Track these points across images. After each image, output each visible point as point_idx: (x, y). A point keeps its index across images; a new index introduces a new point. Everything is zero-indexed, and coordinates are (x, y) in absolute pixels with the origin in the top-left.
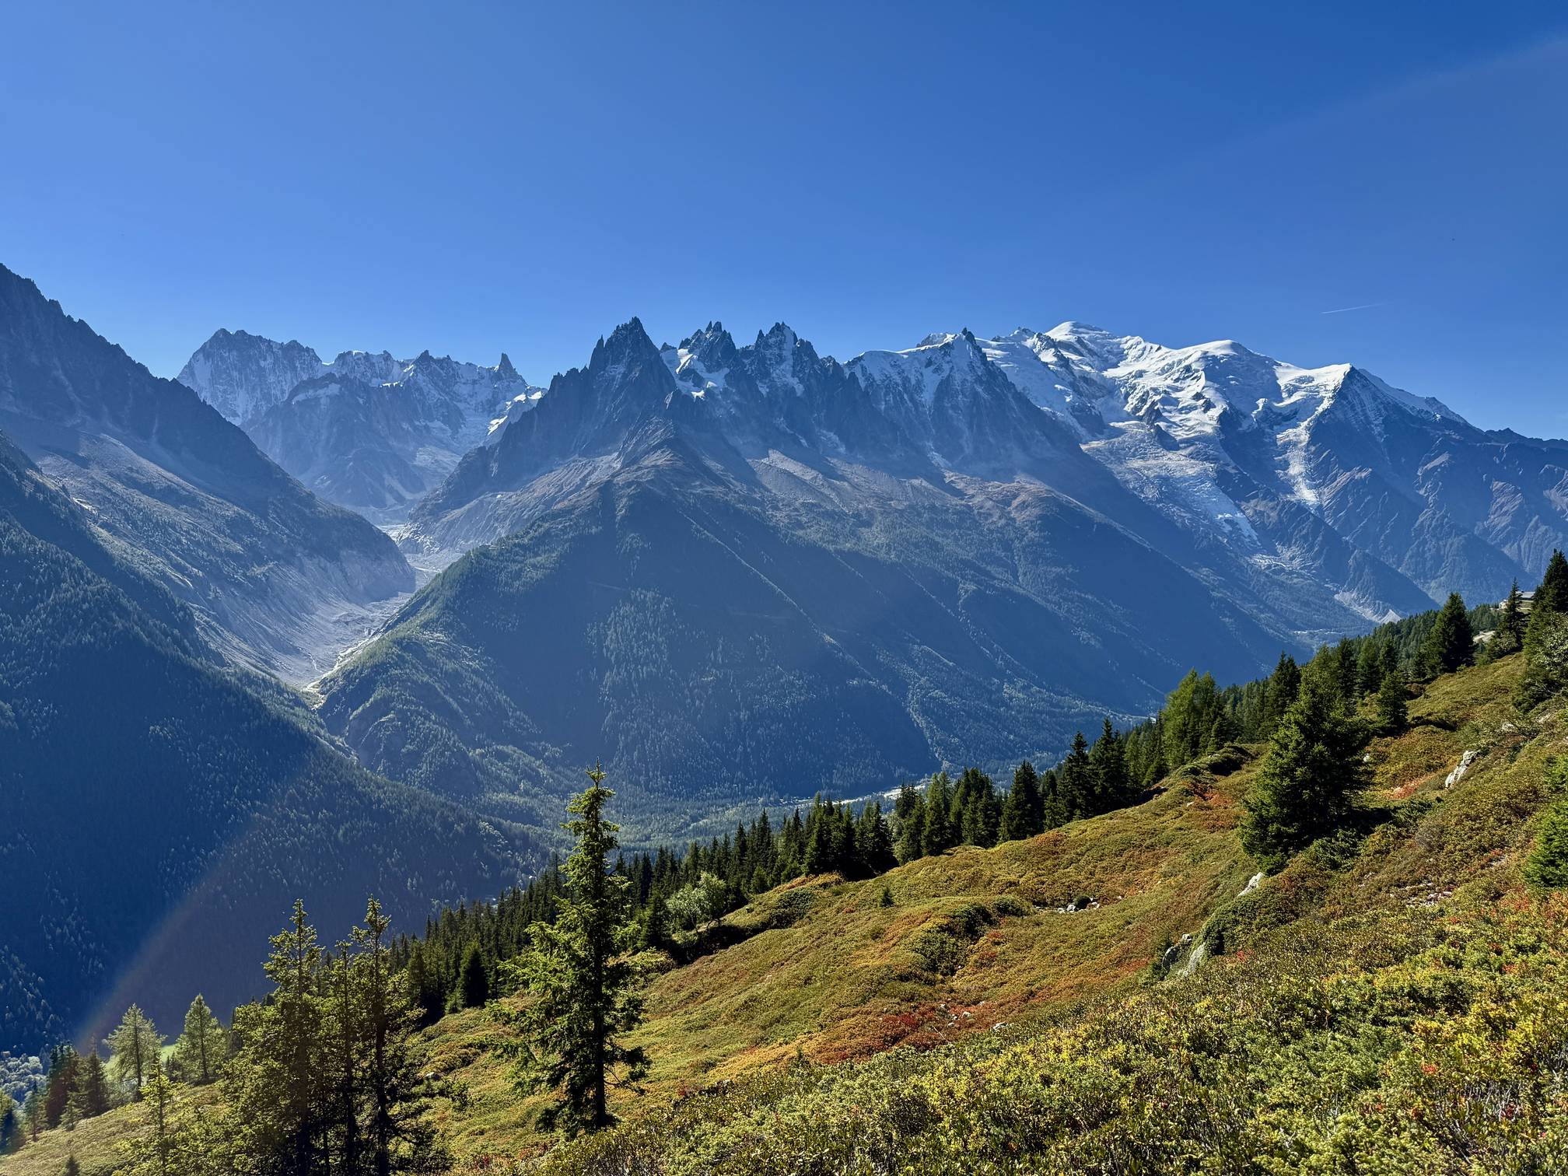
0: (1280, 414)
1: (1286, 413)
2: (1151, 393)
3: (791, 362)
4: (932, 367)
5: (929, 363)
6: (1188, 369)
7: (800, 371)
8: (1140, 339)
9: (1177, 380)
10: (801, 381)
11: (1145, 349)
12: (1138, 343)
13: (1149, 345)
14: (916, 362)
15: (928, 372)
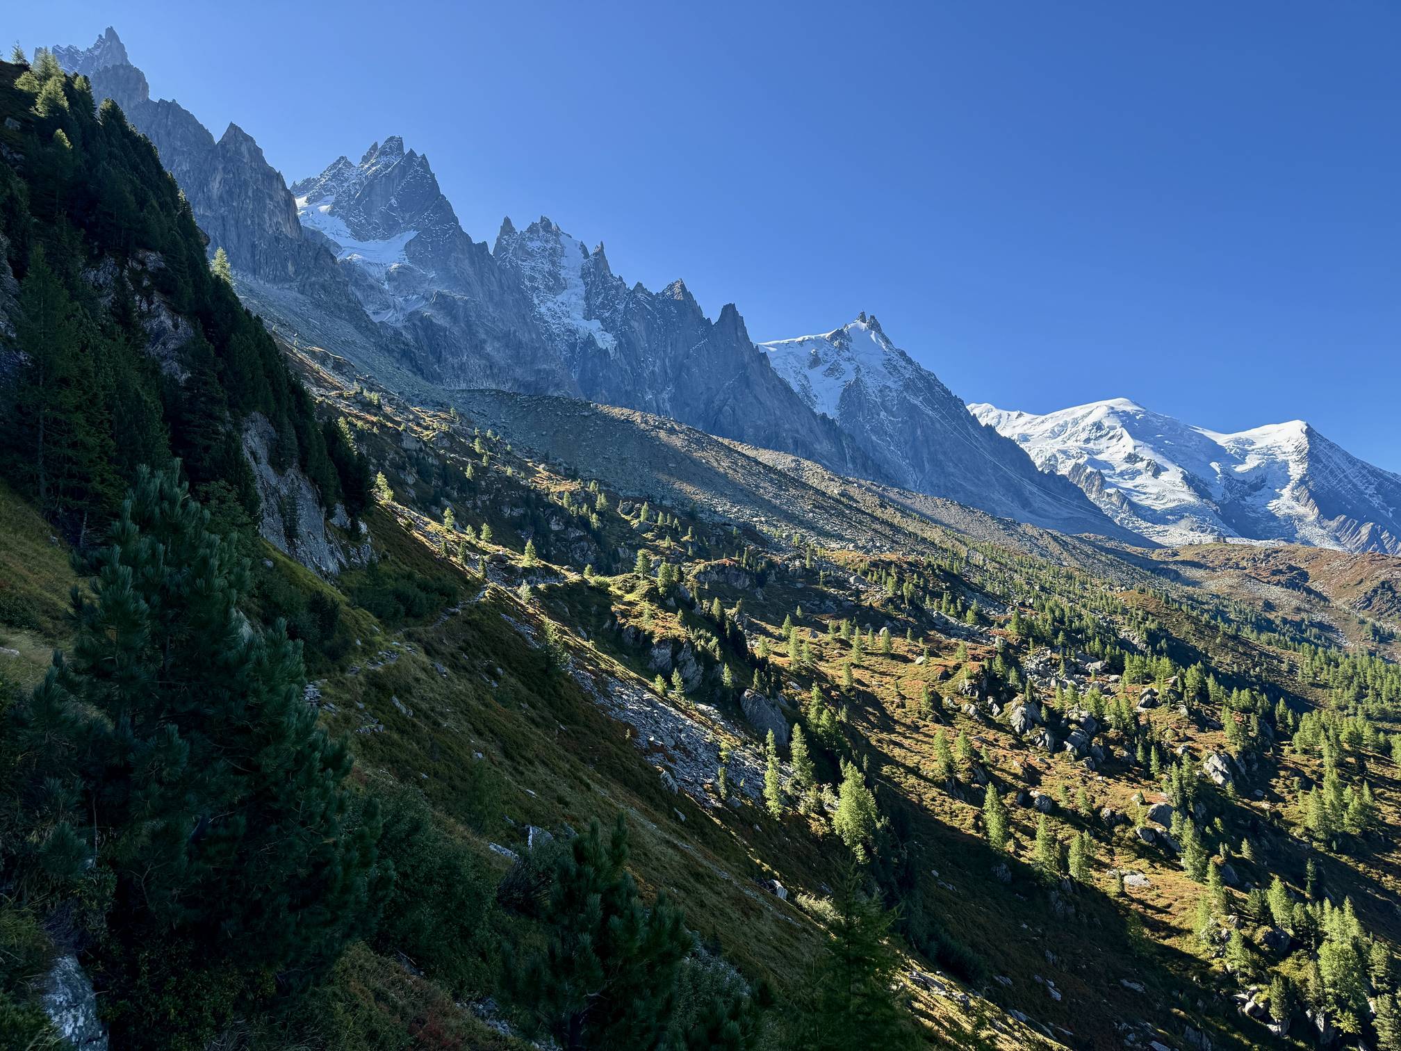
0: (1244, 482)
1: (1252, 479)
2: (1060, 457)
3: (581, 290)
4: (821, 368)
5: (815, 361)
6: (1098, 426)
7: (603, 306)
8: (989, 406)
9: (1087, 441)
10: (608, 326)
11: (1000, 416)
12: (989, 411)
13: (1005, 413)
14: (791, 359)
15: (816, 374)
